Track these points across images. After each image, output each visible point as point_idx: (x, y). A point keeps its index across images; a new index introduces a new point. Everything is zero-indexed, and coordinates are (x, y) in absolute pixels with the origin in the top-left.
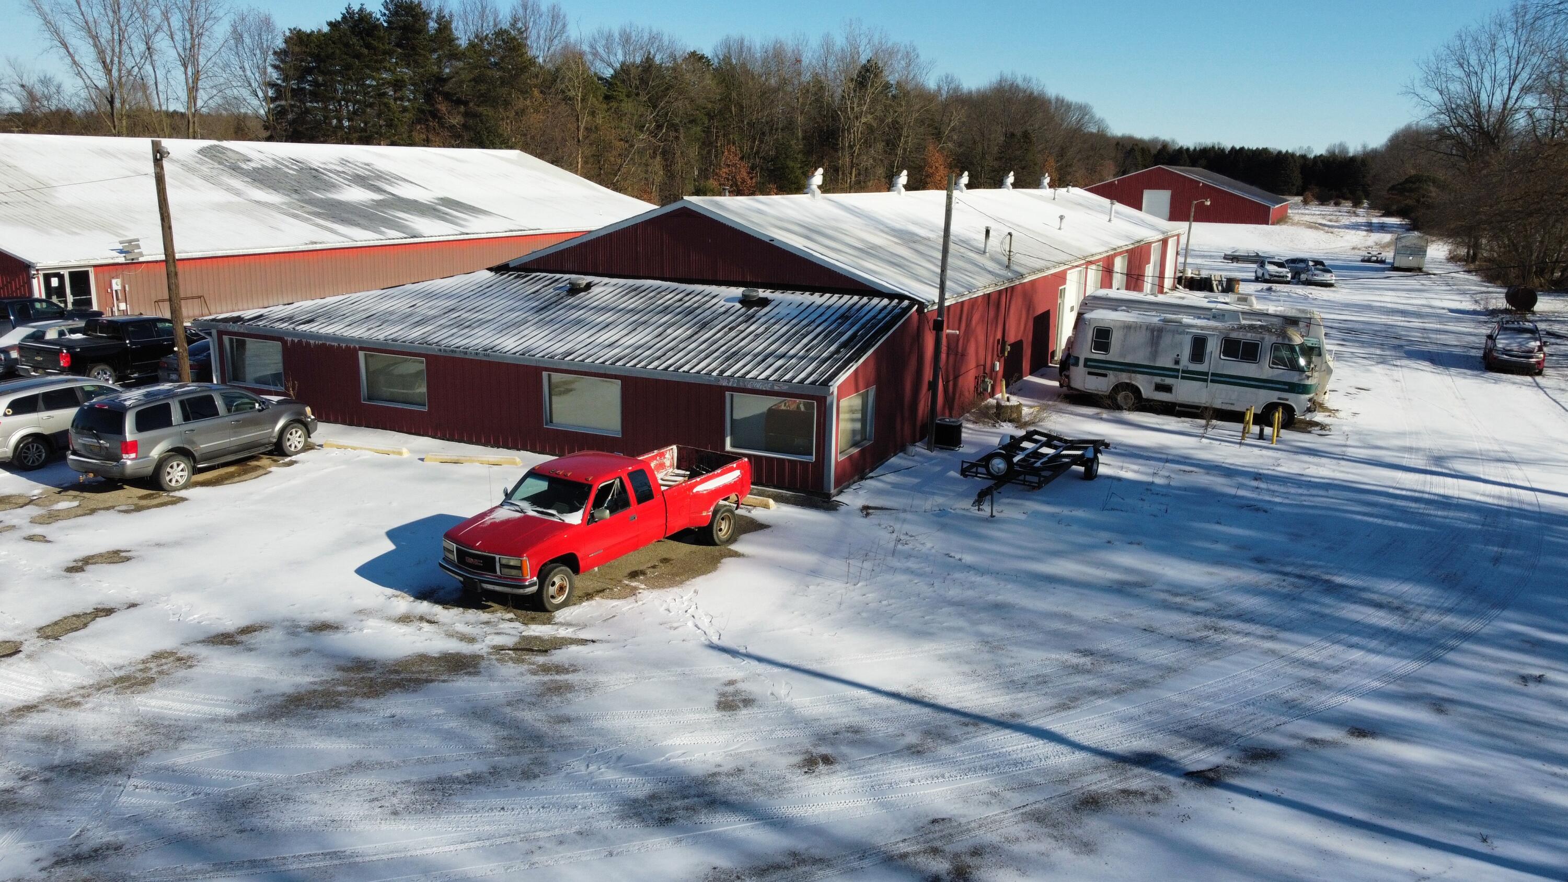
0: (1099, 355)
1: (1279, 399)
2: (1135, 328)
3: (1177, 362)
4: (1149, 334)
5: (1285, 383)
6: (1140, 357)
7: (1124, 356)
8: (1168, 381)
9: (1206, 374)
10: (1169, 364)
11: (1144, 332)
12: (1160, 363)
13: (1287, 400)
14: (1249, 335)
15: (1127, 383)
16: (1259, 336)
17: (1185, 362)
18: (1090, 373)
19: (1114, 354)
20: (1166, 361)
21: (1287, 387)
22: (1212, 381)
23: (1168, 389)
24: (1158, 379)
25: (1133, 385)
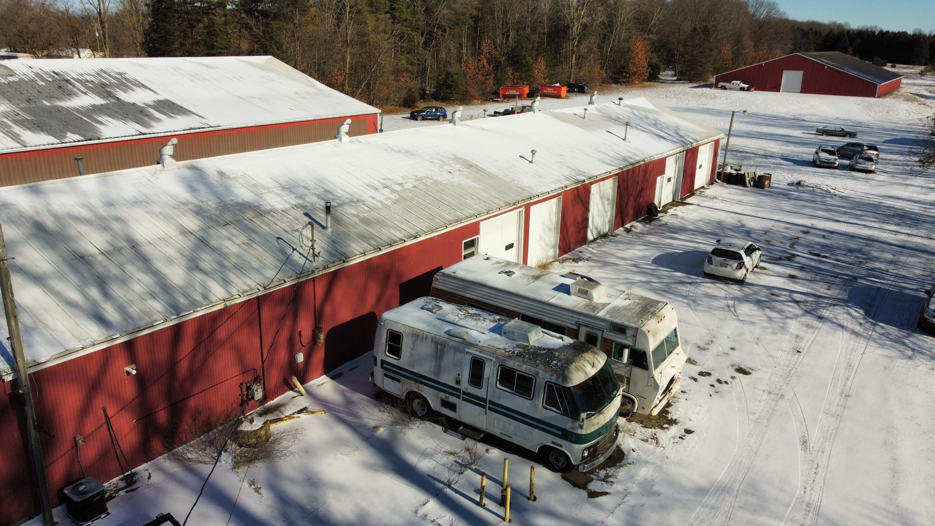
0: (391, 359)
1: (553, 443)
2: (422, 337)
3: (458, 382)
4: (433, 346)
5: (558, 428)
6: (425, 369)
7: (412, 365)
8: (452, 399)
9: (484, 400)
10: (452, 383)
11: (429, 342)
12: (442, 380)
13: (561, 446)
14: (524, 366)
15: (416, 392)
16: (533, 369)
17: (465, 385)
18: (386, 376)
19: (403, 361)
20: (448, 379)
21: (560, 433)
22: (490, 409)
23: (453, 407)
24: (443, 395)
25: (423, 396)
